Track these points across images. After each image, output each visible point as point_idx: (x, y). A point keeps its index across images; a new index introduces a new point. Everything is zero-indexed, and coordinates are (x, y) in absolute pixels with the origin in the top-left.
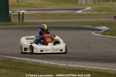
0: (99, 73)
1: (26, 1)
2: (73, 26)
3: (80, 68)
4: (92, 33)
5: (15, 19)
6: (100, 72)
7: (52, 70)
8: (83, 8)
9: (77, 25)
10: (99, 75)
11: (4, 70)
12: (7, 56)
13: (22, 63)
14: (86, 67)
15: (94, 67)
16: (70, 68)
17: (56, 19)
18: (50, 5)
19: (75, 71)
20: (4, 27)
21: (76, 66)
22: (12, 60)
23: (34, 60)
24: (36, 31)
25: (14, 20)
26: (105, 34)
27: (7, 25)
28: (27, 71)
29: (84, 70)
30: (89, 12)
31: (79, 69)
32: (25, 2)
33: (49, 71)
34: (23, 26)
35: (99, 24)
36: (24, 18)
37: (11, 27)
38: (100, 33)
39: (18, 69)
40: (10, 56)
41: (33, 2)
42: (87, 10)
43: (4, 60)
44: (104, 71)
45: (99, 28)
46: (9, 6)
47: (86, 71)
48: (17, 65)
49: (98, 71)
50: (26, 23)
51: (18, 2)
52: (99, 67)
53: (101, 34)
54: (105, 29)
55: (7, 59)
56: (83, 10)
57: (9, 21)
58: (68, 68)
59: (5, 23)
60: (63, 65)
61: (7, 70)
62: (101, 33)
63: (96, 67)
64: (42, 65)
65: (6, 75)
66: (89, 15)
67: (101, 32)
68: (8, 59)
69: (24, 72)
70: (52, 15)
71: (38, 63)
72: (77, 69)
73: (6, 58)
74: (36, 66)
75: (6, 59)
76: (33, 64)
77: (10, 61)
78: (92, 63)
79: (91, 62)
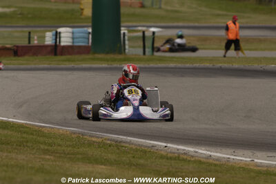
1: (163, 6)
2: (272, 67)
5: (133, 47)
7: (217, 171)
11: (103, 167)
12: (110, 133)
13: (145, 152)
18: (218, 15)
19: (271, 175)
22: (123, 144)
23: (175, 146)
24: (182, 76)
25: (131, 49)
27: (114, 60)
28: (157, 171)
32: (160, 8)
34: (152, 65)
36: (155, 45)
39: (137, 165)
40: (119, 135)
41: (177, 7)
43: (105, 144)
46: (122, 16)
48: (134, 157)
51: (142, 6)
55: (111, 140)
57: (120, 53)
58: (255, 168)
59: (111, 56)
60: (244, 159)
61: (109, 168)
64: (193, 159)
68: (114, 140)
71: (185, 154)
73: (108, 140)
74: (179, 160)
75: (109, 142)
76: (172, 155)
77: (117, 146)
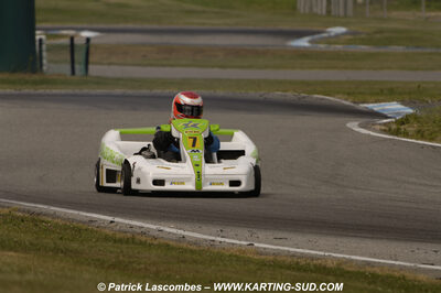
0: (374, 278)
2: (277, 95)
3: (299, 258)
4: (348, 125)
5: (55, 62)
6: (379, 276)
7: (195, 262)
8: (316, 29)
9: (290, 95)
10: (372, 286)
13: (79, 230)
14: (322, 253)
15: (355, 255)
16: (263, 257)
17: (213, 67)
19: (281, 267)
20: (13, 91)
21: (286, 248)
22: (43, 218)
23: (127, 222)
24: (134, 109)
25: (51, 65)
26: (397, 133)
27: (25, 83)
28: (99, 260)
29: (315, 265)
30: (339, 47)
31: (295, 260)
33: (183, 265)
34: (85, 91)
35: (378, 94)
36: (91, 59)
37: (41, 91)
38: (378, 127)
39: (66, 252)
40: (35, 203)
42: (330, 37)
43: (14, 218)
44: (390, 273)
45: (375, 109)
46: (37, 12)
47: (325, 268)
48: (61, 238)
49: (368, 269)
50: (98, 77)
52: (374, 256)
53: (384, 131)
54: (398, 114)
55: (24, 211)
56: (316, 36)
57: (34, 71)
58: (255, 257)
60: (238, 242)
62: (383, 128)
63: (362, 255)
64: (155, 242)
65: (21, 272)
66: (337, 56)
67: (385, 124)
68: (28, 212)
69: (89, 264)
70: (198, 50)
71: (143, 233)
72: (290, 260)
74: (134, 243)
75: (20, 214)
76: (122, 235)
78: (345, 240)
79: (341, 236)
